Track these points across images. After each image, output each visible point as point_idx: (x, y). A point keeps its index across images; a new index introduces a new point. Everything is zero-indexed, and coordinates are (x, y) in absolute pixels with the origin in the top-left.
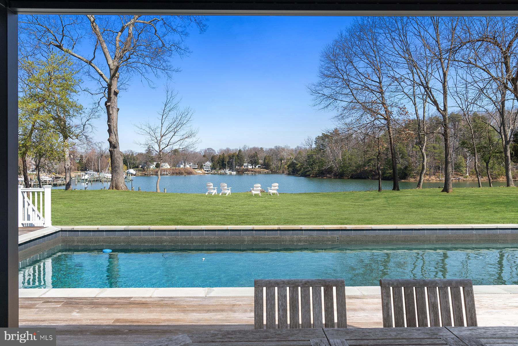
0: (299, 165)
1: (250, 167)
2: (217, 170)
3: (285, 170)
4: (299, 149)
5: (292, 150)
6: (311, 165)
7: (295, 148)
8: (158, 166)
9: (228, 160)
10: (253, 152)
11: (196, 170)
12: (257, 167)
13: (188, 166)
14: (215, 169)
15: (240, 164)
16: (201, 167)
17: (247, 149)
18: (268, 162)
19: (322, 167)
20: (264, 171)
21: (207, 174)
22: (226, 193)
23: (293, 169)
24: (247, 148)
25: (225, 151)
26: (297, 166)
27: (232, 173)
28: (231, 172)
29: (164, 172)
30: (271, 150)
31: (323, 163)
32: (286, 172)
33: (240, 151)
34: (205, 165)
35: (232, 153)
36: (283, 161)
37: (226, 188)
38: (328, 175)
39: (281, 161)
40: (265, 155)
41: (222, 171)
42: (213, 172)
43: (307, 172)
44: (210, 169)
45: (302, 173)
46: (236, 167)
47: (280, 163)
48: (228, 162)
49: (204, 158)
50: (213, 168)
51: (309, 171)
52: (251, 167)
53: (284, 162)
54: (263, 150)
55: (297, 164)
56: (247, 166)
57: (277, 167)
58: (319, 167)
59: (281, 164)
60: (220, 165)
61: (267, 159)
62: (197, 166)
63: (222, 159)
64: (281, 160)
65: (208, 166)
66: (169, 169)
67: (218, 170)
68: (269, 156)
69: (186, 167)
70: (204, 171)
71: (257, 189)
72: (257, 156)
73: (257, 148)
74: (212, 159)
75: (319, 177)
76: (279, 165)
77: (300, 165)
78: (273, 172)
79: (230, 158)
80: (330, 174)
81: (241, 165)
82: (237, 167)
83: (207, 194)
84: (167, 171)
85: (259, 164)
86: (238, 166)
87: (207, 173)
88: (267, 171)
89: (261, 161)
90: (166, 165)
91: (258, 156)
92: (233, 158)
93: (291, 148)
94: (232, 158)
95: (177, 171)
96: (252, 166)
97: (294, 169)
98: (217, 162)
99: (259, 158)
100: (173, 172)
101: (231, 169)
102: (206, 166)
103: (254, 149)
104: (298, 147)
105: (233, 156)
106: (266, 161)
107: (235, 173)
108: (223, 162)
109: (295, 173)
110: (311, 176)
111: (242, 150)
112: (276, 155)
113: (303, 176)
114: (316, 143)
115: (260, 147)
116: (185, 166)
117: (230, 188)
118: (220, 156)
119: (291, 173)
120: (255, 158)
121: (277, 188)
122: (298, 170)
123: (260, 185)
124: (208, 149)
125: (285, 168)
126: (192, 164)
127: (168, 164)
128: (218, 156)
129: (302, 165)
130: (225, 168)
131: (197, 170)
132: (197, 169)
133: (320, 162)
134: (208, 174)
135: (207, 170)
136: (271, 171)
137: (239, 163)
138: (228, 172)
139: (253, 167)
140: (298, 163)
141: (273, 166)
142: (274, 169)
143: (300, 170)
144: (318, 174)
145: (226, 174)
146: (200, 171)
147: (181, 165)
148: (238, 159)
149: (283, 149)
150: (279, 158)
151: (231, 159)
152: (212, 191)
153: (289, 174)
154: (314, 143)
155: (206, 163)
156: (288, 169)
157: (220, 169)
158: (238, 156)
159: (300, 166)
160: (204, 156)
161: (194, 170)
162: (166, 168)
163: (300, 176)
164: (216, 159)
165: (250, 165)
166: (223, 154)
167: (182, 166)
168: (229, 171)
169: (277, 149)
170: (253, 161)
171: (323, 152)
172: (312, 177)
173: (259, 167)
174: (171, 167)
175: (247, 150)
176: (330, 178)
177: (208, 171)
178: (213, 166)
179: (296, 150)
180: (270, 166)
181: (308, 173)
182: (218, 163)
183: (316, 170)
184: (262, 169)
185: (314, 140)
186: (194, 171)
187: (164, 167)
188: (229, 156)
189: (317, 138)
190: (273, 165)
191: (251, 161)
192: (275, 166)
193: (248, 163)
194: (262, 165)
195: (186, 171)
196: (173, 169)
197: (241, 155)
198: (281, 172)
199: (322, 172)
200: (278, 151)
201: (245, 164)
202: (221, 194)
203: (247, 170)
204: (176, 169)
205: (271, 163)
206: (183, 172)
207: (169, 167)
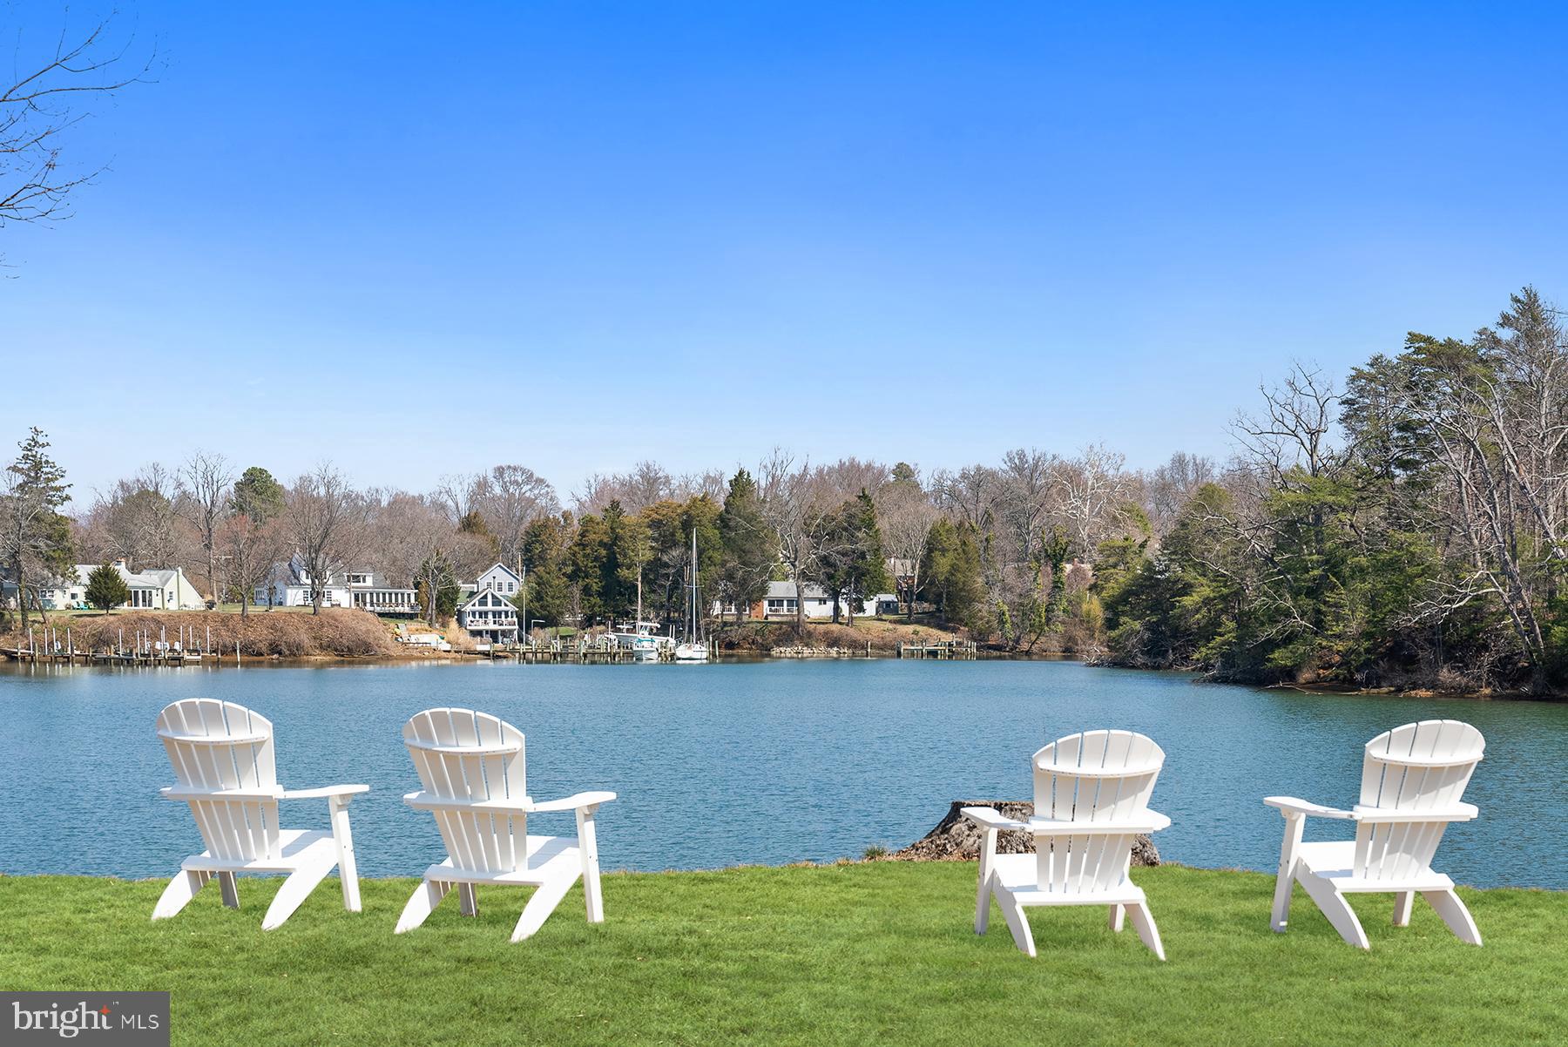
0: (1204, 590)
1: (816, 610)
2: (563, 630)
3: (1080, 633)
4: (1191, 477)
5: (1135, 486)
6: (1312, 593)
7: (1161, 473)
8: (105, 592)
9: (649, 555)
10: (839, 499)
11: (403, 628)
12: (870, 607)
13: (341, 597)
14: (551, 621)
15: (743, 583)
16: (445, 606)
17: (797, 473)
18: (954, 569)
19: (1403, 605)
20: (923, 641)
21: (486, 655)
22: (523, 893)
23: (1150, 627)
24: (794, 469)
25: (629, 488)
26: (1187, 601)
27: (683, 651)
28: (672, 641)
29: (155, 637)
30: (978, 480)
31: (1411, 578)
32: (1097, 649)
33: (741, 484)
34: (472, 594)
35: (681, 500)
36: (1068, 567)
37: (514, 796)
38: (1445, 675)
39: (1056, 568)
40: (936, 516)
41: (605, 638)
42: (538, 638)
43: (1271, 644)
44: (510, 624)
45: (1228, 659)
46: (706, 604)
47: (1045, 580)
48: (653, 570)
49: (467, 539)
50: (536, 614)
51: (1289, 639)
52: (827, 610)
53: (1076, 571)
54: (917, 486)
55: (1187, 589)
56: (795, 602)
57: (1024, 610)
58: (1373, 602)
59: (1057, 586)
60: (586, 591)
61: (944, 551)
62: (407, 600)
63: (601, 544)
64: (1056, 557)
65: (497, 602)
66: (194, 615)
67: (571, 630)
68: (961, 524)
69: (326, 604)
70: (465, 639)
71: (1084, 823)
72: (870, 524)
73: (869, 467)
74: (527, 549)
75: (1367, 683)
76: (1040, 597)
77: (1207, 591)
78: (992, 650)
79: (666, 541)
80: (1461, 664)
81: (747, 594)
82: (717, 608)
83: (175, 897)
84: (173, 634)
85: (890, 583)
86: (728, 599)
87: (486, 648)
88: (947, 637)
89: (899, 567)
90: (171, 586)
91: (882, 524)
92: (688, 536)
93: (1130, 468)
94: (680, 536)
95: (260, 635)
96: (835, 596)
97: (1164, 621)
98: (569, 570)
99: (888, 542)
100: (227, 638)
101: (673, 623)
102: (483, 602)
103: (850, 472)
104: (1180, 462)
105: (687, 526)
106: (943, 564)
107: (694, 652)
108: (610, 566)
109: (1164, 654)
110: (1306, 675)
111: (759, 478)
112: (1013, 519)
113: (1236, 682)
114: (1353, 413)
115: (891, 465)
116: (316, 595)
117: (580, 801)
118: (588, 522)
119: (1140, 660)
120: (852, 539)
121: (1451, 806)
122: (1187, 633)
123: (1147, 759)
124: (500, 471)
125: (1086, 622)
126: (369, 582)
127: (183, 580)
128: (576, 525)
129: (1224, 598)
130: (629, 615)
131: (413, 625)
132: (411, 617)
133: (1383, 568)
134: (495, 657)
135: (492, 627)
136: (980, 637)
137: (730, 577)
138: (647, 642)
139: (837, 609)
140: (1191, 576)
141: (992, 604)
142: (1002, 622)
143: (1209, 631)
144: (1366, 664)
145: (633, 656)
146: (432, 638)
147: (289, 584)
148: (728, 543)
149: (1071, 476)
150: (1035, 545)
151: (675, 544)
152: (266, 857)
153: (1120, 662)
154: (1336, 411)
155: (484, 580)
156: (1111, 624)
157: (589, 622)
158: (723, 522)
159: (1207, 601)
160: (470, 524)
161: (392, 624)
162: (172, 606)
163: (1215, 680)
164: (561, 547)
165: (818, 592)
166: (615, 505)
167: (295, 597)
168: (658, 640)
169: (1019, 470)
170: (843, 564)
171: (1411, 483)
172: (1314, 685)
173: (885, 607)
174: (211, 605)
175: (799, 482)
176: (1463, 693)
177: (494, 635)
178: (539, 597)
179: (1163, 489)
180: (969, 600)
181: (1280, 657)
182: (573, 577)
183: (1354, 627)
184: (910, 628)
185: (1342, 390)
186: (385, 634)
187: (157, 602)
188: (655, 524)
189: (1359, 375)
190: (995, 595)
191: (825, 560)
192: (1011, 604)
193: (804, 576)
194: (907, 595)
195: (329, 633)
196: (225, 620)
197: (751, 519)
198: (1055, 645)
199: (1398, 646)
200: (1032, 490)
201: (778, 589)
202: (415, 912)
203: (794, 632)
204: (245, 617)
205: (980, 580)
206: (305, 639)
207: (191, 600)
